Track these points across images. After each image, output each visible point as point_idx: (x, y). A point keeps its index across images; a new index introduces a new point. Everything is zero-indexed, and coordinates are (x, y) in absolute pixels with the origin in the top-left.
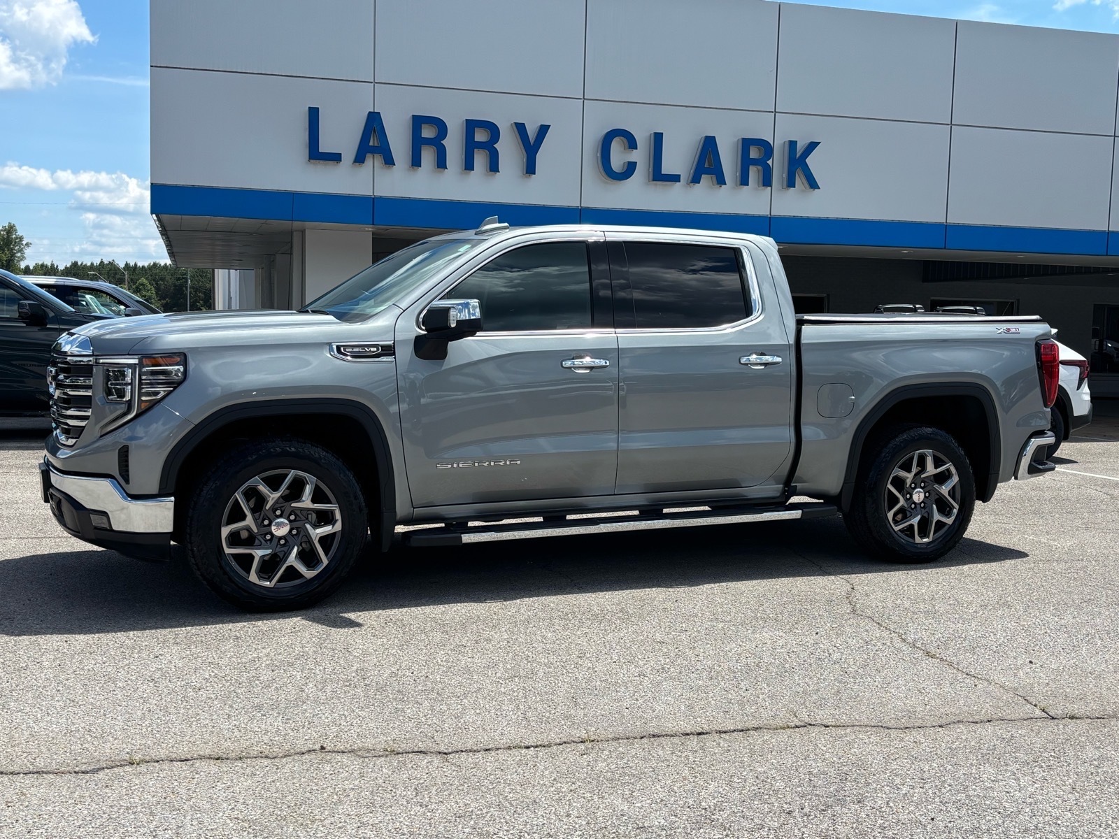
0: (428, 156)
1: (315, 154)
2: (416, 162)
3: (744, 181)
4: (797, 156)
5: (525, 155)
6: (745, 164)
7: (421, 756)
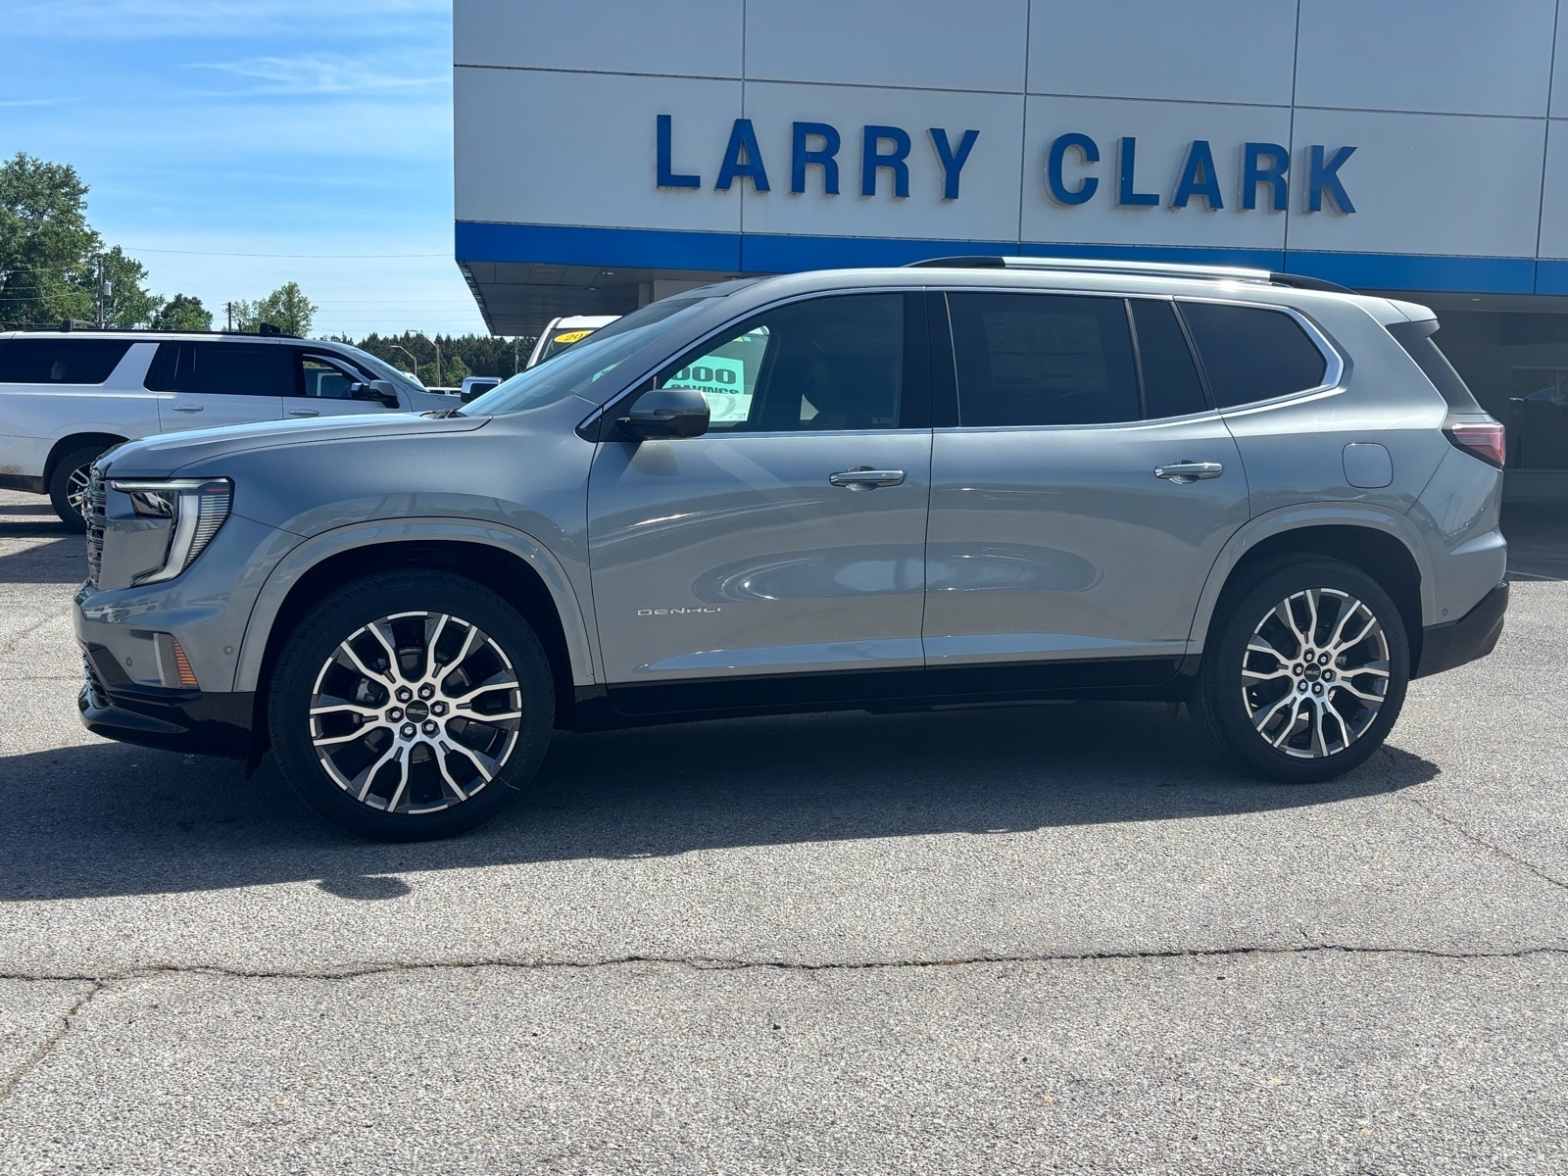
0: (814, 176)
1: (667, 178)
2: (798, 185)
3: (1248, 202)
4: (1324, 167)
5: (945, 173)
6: (1251, 178)
7: (778, 970)
